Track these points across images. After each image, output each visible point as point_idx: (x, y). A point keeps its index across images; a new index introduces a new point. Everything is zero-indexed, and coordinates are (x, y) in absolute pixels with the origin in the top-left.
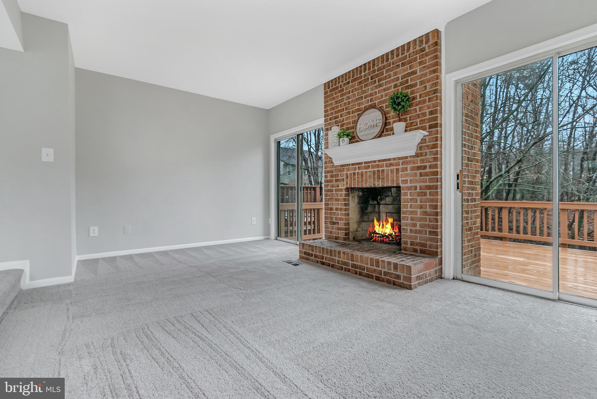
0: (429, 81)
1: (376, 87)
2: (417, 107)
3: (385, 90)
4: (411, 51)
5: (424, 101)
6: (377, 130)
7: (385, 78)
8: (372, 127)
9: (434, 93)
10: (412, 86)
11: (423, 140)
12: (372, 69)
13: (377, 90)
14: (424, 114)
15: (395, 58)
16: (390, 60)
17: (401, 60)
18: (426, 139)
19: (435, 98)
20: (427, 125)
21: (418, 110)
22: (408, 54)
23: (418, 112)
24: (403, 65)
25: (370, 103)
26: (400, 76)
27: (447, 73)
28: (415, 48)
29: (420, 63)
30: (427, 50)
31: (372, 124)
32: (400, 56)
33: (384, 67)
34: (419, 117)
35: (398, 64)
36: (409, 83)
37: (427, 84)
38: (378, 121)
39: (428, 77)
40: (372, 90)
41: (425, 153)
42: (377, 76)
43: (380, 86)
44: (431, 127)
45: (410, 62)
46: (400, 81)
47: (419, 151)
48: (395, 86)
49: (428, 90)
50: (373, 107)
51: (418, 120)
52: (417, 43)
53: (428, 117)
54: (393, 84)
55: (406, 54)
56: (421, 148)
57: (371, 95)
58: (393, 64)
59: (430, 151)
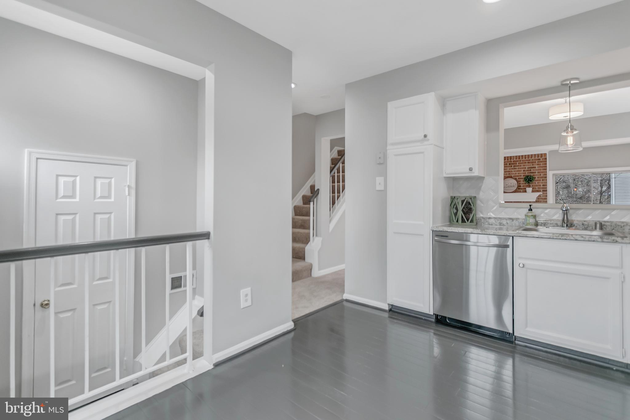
0: (542, 172)
1: (512, 169)
2: (536, 182)
3: (518, 171)
4: (533, 158)
5: (540, 180)
6: (515, 188)
7: (518, 166)
8: (511, 187)
9: (545, 178)
10: (533, 173)
11: (540, 196)
12: (509, 160)
13: (513, 170)
14: (540, 185)
15: (524, 159)
16: (521, 159)
17: (527, 160)
18: (541, 196)
19: (545, 180)
20: (542, 190)
21: (537, 183)
22: (531, 159)
23: (537, 184)
24: (528, 163)
25: (508, 175)
26: (527, 167)
27: (550, 170)
28: (535, 158)
29: (538, 164)
30: (541, 160)
31: (511, 185)
32: (527, 159)
33: (517, 161)
34: (537, 186)
35: (525, 162)
36: (532, 171)
37: (542, 174)
38: (514, 185)
39: (542, 171)
40: (509, 169)
41: (540, 201)
42: (513, 164)
43: (515, 169)
44: (543, 191)
45: (532, 163)
46: (527, 169)
47: (537, 200)
48: (524, 171)
49: (542, 176)
50: (511, 177)
51: (537, 187)
52: (536, 156)
53: (542, 186)
54: (522, 170)
55: (530, 159)
56: (538, 199)
57: (509, 172)
58: (523, 161)
59: (543, 201)
